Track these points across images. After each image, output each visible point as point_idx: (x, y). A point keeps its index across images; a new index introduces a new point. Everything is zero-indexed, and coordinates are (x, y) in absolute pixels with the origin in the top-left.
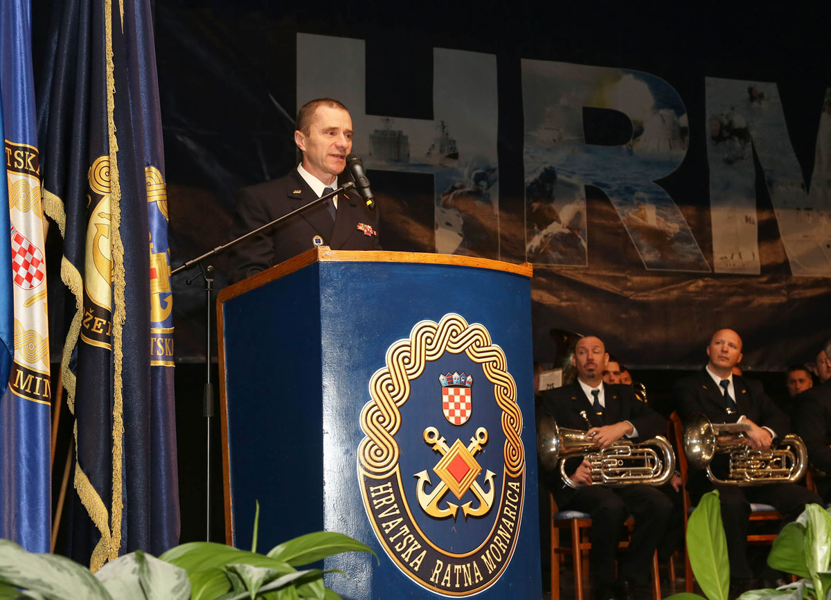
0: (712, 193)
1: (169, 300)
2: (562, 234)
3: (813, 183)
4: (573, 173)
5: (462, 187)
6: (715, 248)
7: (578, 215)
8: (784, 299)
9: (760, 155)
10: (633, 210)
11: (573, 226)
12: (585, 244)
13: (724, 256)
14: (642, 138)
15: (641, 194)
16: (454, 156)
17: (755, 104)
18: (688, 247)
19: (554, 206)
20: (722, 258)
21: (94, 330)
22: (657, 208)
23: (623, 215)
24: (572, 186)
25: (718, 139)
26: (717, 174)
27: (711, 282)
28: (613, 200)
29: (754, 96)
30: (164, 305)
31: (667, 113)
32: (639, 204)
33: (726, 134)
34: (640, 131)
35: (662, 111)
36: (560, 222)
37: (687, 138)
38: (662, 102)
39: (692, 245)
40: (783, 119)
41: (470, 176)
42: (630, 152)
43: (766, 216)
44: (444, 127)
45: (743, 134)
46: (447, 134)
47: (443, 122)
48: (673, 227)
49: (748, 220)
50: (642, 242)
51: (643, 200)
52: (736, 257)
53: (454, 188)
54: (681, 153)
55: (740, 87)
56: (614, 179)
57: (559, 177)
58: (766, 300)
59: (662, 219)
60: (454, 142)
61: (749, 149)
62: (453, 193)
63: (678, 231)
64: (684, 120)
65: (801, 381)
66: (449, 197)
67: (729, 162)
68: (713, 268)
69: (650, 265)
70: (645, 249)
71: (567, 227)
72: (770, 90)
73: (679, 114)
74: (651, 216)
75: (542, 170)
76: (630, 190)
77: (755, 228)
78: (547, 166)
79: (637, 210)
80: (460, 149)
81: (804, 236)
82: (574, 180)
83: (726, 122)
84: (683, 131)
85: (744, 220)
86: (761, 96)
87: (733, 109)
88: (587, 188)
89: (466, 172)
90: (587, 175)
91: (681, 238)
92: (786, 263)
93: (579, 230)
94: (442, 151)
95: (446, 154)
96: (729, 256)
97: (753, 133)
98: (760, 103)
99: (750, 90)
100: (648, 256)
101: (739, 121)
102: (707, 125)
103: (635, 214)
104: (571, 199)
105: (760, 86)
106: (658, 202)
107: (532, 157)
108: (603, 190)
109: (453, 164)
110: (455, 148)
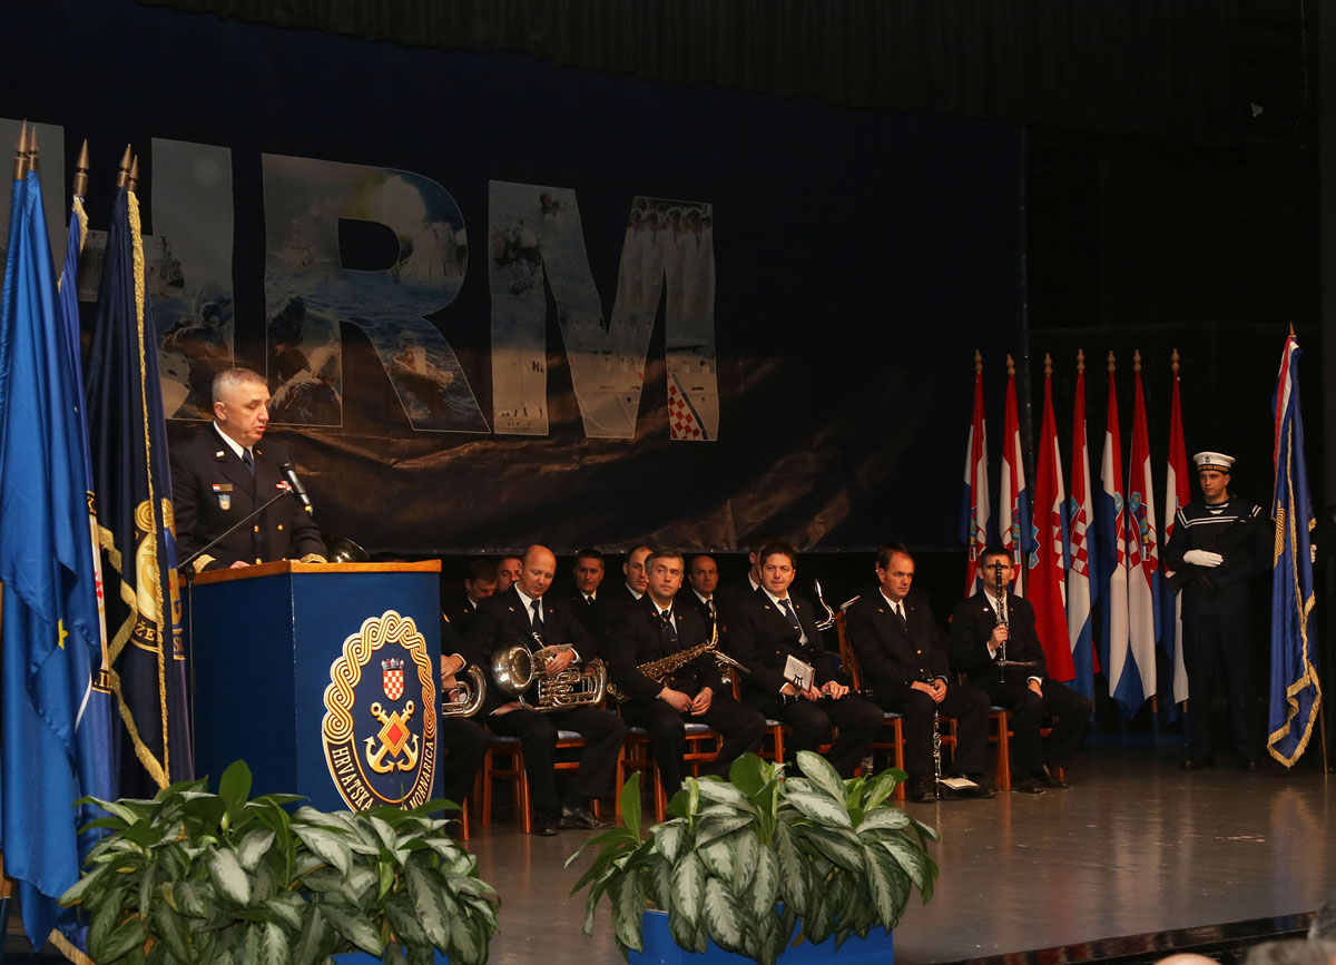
0: (494, 331)
1: (179, 606)
2: (312, 384)
3: (614, 320)
4: (326, 306)
5: (189, 323)
6: (496, 402)
7: (331, 360)
8: (575, 467)
9: (553, 283)
10: (399, 354)
11: (325, 374)
12: (339, 398)
13: (505, 412)
14: (411, 259)
15: (409, 334)
16: (179, 283)
17: (549, 216)
18: (463, 402)
19: (302, 349)
20: (504, 415)
21: (146, 638)
22: (427, 351)
23: (386, 361)
24: (323, 322)
25: (503, 261)
26: (501, 306)
27: (491, 444)
28: (375, 341)
29: (547, 206)
30: (177, 612)
31: (441, 226)
32: (405, 346)
33: (512, 255)
34: (409, 251)
35: (436, 225)
36: (309, 370)
37: (466, 260)
38: (436, 213)
39: (469, 399)
40: (581, 236)
41: (198, 310)
42: (397, 281)
43: (556, 361)
44: (165, 245)
45: (532, 255)
46: (170, 254)
47: (164, 239)
48: (446, 377)
49: (535, 366)
50: (409, 395)
51: (410, 341)
52: (520, 413)
53: (178, 325)
54: (457, 280)
55: (533, 192)
56: (376, 314)
57: (308, 310)
58: (556, 467)
59: (433, 366)
60: (179, 264)
61: (539, 275)
62: (178, 332)
63: (452, 381)
64: (462, 237)
65: (593, 571)
66: (171, 338)
67: (516, 292)
68: (492, 429)
69: (417, 424)
70: (412, 404)
71: (318, 377)
72: (567, 197)
73: (456, 229)
74: (421, 364)
75: (287, 301)
76: (395, 328)
77: (542, 378)
78: (294, 296)
79: (404, 354)
80: (186, 272)
81: (602, 387)
82: (327, 315)
83: (513, 240)
84: (460, 251)
85: (531, 367)
86: (556, 205)
87: (522, 222)
88: (342, 324)
89: (193, 303)
90: (342, 308)
91: (455, 390)
92: (580, 419)
93: (332, 380)
94: (163, 276)
95: (169, 280)
96: (512, 413)
97: (545, 255)
98: (554, 215)
99: (543, 198)
100: (415, 413)
101: (529, 238)
102: (490, 243)
103: (402, 359)
104: (322, 339)
105: (554, 193)
106: (429, 343)
107: (275, 284)
108: (363, 327)
109: (177, 293)
110: (180, 273)
